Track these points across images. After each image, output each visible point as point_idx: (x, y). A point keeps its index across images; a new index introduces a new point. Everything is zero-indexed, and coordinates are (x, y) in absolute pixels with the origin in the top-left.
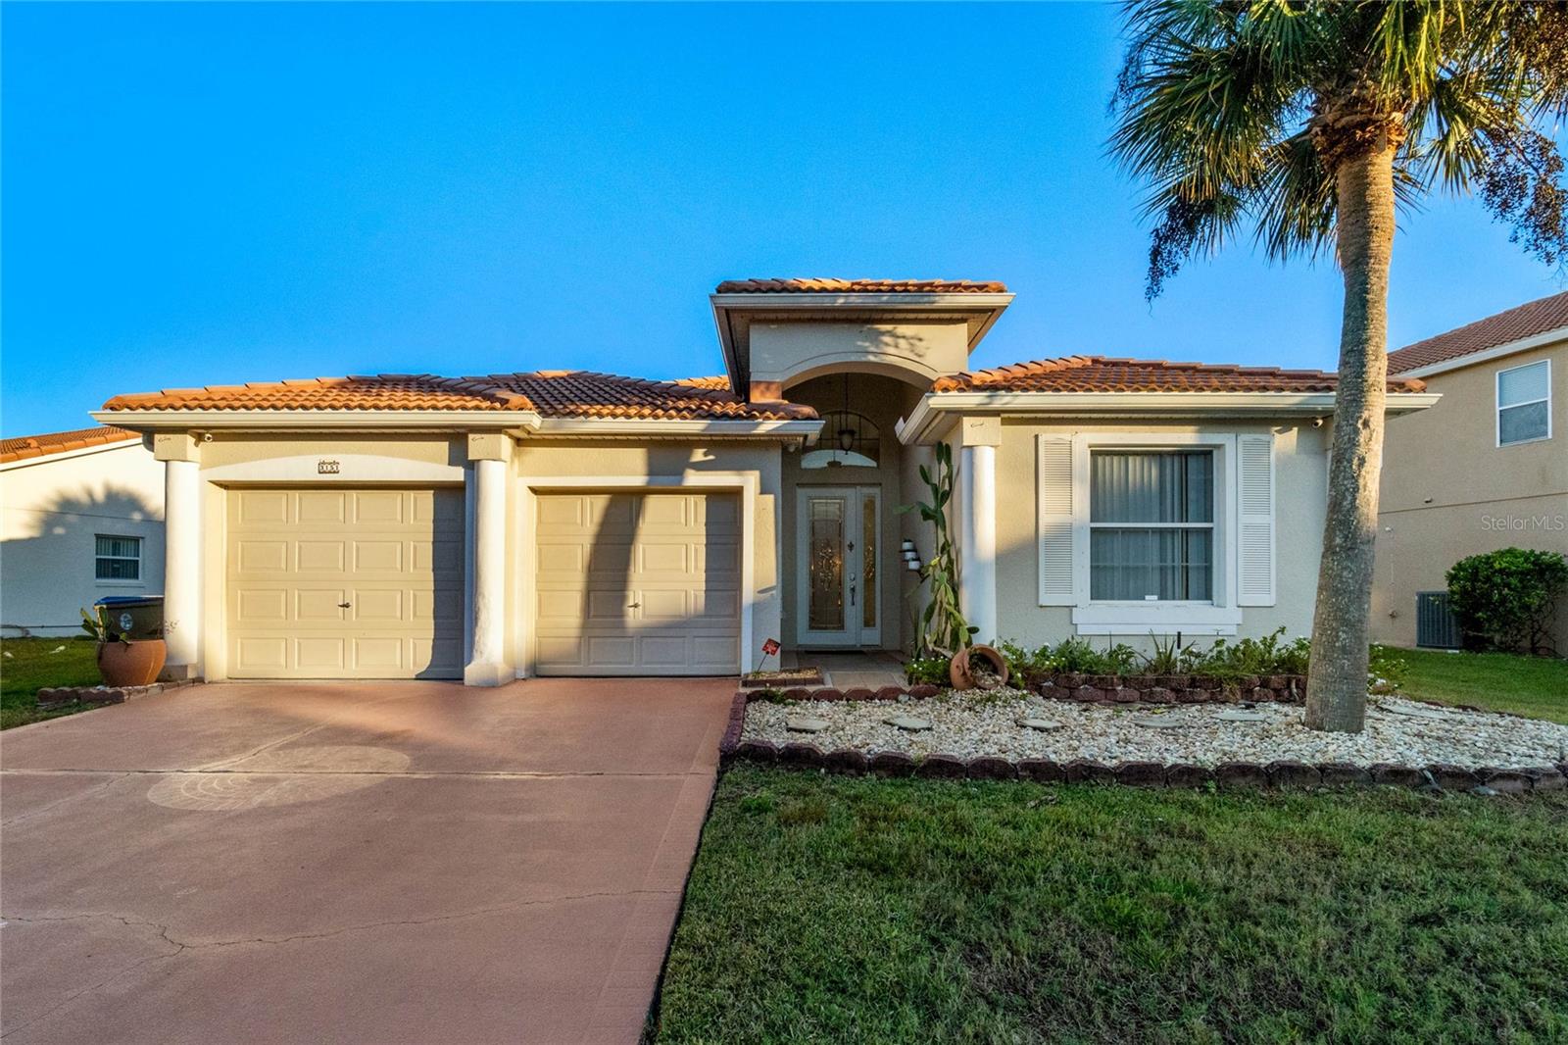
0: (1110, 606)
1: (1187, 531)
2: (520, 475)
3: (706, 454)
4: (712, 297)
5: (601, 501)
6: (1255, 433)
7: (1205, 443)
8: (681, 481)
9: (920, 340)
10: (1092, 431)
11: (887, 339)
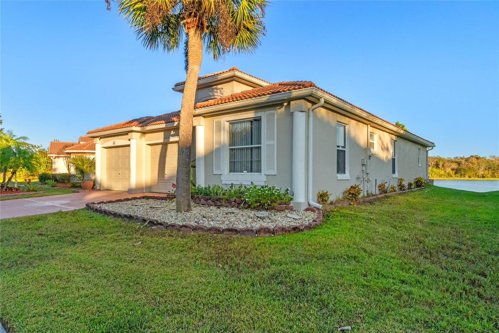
0: (234, 174)
1: (252, 148)
2: (145, 141)
3: (173, 132)
4: (173, 89)
5: (161, 146)
6: (271, 110)
7: (258, 116)
8: (169, 140)
9: (222, 89)
10: (234, 116)
11: (215, 90)
